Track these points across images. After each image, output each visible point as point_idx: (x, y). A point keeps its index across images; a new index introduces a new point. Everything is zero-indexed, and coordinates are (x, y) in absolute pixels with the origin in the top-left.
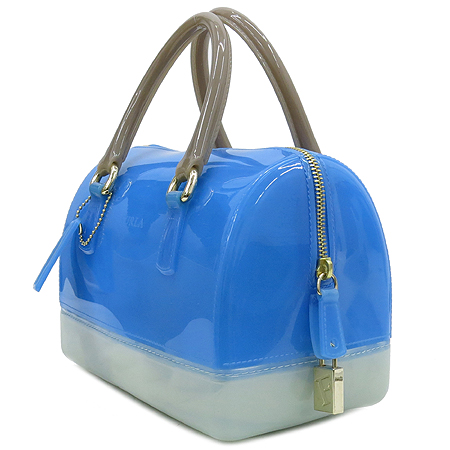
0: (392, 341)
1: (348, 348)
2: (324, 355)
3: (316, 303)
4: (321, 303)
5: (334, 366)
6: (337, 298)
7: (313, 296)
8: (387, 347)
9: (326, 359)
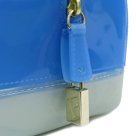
0: (126, 68)
1: (93, 73)
2: (73, 79)
3: (67, 36)
4: (71, 36)
5: (81, 89)
6: (85, 32)
7: (64, 30)
8: (122, 72)
9: (75, 83)
